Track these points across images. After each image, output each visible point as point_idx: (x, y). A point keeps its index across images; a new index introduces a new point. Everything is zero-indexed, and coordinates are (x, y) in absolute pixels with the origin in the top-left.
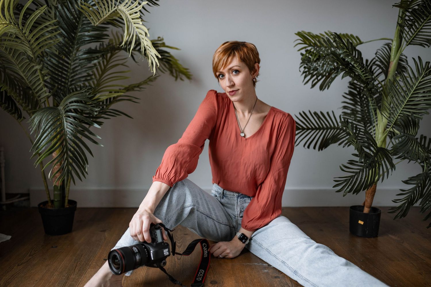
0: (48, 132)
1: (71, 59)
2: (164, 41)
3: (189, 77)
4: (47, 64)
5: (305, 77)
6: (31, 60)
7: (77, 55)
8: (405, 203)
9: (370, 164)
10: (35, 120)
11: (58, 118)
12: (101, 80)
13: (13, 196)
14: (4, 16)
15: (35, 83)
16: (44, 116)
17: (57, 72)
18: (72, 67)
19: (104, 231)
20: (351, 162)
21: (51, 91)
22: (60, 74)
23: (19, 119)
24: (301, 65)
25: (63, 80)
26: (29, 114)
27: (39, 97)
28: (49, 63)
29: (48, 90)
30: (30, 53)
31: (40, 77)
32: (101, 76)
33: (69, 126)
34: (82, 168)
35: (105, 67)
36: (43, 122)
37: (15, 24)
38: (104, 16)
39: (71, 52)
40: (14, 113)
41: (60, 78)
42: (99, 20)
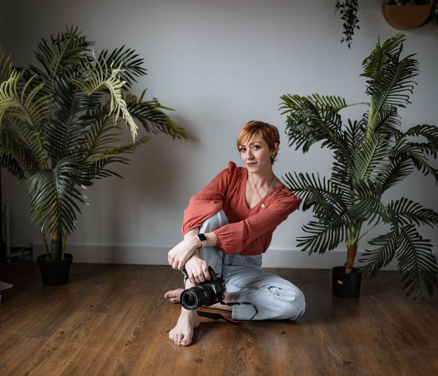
0: (42, 192)
1: (67, 123)
2: (159, 102)
3: (184, 136)
4: (47, 128)
5: (290, 139)
6: (31, 128)
7: (73, 120)
8: (373, 263)
9: (334, 225)
10: (33, 181)
11: (52, 180)
12: (97, 141)
13: (18, 249)
14: (9, 94)
15: (35, 146)
16: (40, 178)
17: (55, 136)
18: (69, 131)
19: (97, 284)
20: (312, 223)
21: (50, 153)
22: (58, 138)
23: (21, 179)
24: (288, 127)
25: (61, 143)
26: (30, 174)
27: (39, 158)
28: (48, 128)
29: (47, 152)
30: (30, 122)
31: (39, 142)
32: (96, 138)
33: (60, 187)
34: (71, 223)
35: (101, 129)
36: (39, 183)
37: (17, 100)
38: (95, 88)
39: (68, 118)
40: (16, 174)
41: (58, 142)
42: (91, 91)
